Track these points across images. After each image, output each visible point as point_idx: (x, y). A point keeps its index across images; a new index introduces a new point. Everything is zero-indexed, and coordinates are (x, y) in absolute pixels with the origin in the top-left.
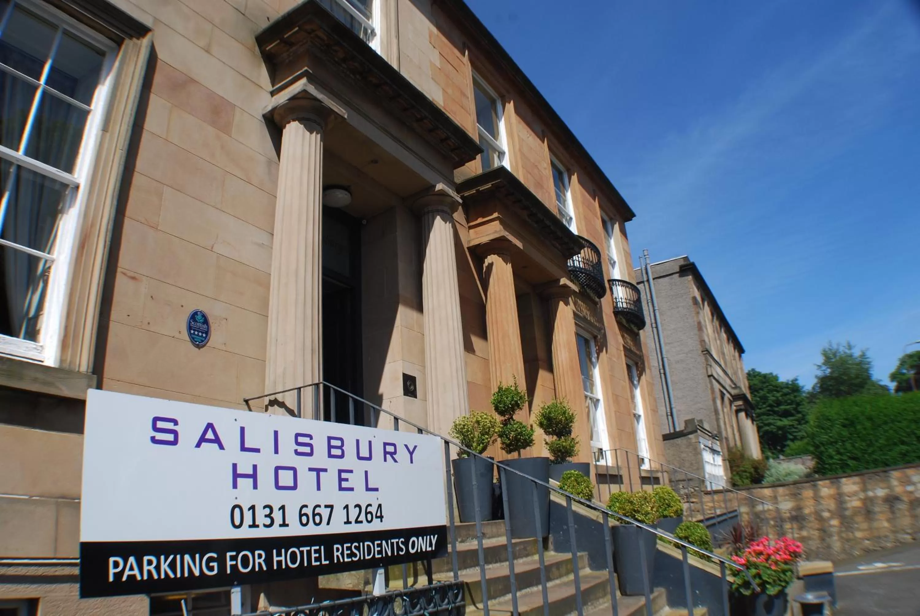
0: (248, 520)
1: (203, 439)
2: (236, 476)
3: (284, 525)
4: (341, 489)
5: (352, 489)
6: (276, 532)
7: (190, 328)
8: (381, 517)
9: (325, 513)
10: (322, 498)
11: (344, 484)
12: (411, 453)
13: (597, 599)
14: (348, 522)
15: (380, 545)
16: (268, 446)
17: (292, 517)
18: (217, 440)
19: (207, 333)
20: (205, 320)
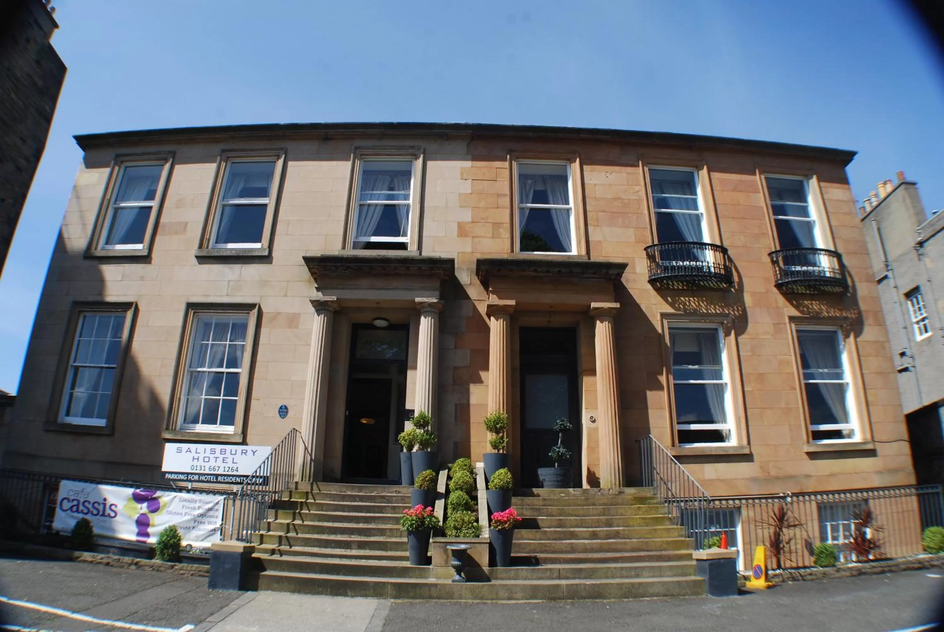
0: (195, 468)
1: (187, 451)
2: (194, 459)
3: (204, 470)
4: (223, 462)
5: (227, 463)
6: (202, 472)
7: (279, 412)
8: (237, 471)
9: (217, 468)
10: (217, 464)
11: (225, 461)
12: (254, 453)
13: (379, 523)
14: (224, 471)
15: (236, 479)
16: (202, 452)
17: (207, 469)
18: (190, 451)
19: (287, 412)
20: (286, 408)
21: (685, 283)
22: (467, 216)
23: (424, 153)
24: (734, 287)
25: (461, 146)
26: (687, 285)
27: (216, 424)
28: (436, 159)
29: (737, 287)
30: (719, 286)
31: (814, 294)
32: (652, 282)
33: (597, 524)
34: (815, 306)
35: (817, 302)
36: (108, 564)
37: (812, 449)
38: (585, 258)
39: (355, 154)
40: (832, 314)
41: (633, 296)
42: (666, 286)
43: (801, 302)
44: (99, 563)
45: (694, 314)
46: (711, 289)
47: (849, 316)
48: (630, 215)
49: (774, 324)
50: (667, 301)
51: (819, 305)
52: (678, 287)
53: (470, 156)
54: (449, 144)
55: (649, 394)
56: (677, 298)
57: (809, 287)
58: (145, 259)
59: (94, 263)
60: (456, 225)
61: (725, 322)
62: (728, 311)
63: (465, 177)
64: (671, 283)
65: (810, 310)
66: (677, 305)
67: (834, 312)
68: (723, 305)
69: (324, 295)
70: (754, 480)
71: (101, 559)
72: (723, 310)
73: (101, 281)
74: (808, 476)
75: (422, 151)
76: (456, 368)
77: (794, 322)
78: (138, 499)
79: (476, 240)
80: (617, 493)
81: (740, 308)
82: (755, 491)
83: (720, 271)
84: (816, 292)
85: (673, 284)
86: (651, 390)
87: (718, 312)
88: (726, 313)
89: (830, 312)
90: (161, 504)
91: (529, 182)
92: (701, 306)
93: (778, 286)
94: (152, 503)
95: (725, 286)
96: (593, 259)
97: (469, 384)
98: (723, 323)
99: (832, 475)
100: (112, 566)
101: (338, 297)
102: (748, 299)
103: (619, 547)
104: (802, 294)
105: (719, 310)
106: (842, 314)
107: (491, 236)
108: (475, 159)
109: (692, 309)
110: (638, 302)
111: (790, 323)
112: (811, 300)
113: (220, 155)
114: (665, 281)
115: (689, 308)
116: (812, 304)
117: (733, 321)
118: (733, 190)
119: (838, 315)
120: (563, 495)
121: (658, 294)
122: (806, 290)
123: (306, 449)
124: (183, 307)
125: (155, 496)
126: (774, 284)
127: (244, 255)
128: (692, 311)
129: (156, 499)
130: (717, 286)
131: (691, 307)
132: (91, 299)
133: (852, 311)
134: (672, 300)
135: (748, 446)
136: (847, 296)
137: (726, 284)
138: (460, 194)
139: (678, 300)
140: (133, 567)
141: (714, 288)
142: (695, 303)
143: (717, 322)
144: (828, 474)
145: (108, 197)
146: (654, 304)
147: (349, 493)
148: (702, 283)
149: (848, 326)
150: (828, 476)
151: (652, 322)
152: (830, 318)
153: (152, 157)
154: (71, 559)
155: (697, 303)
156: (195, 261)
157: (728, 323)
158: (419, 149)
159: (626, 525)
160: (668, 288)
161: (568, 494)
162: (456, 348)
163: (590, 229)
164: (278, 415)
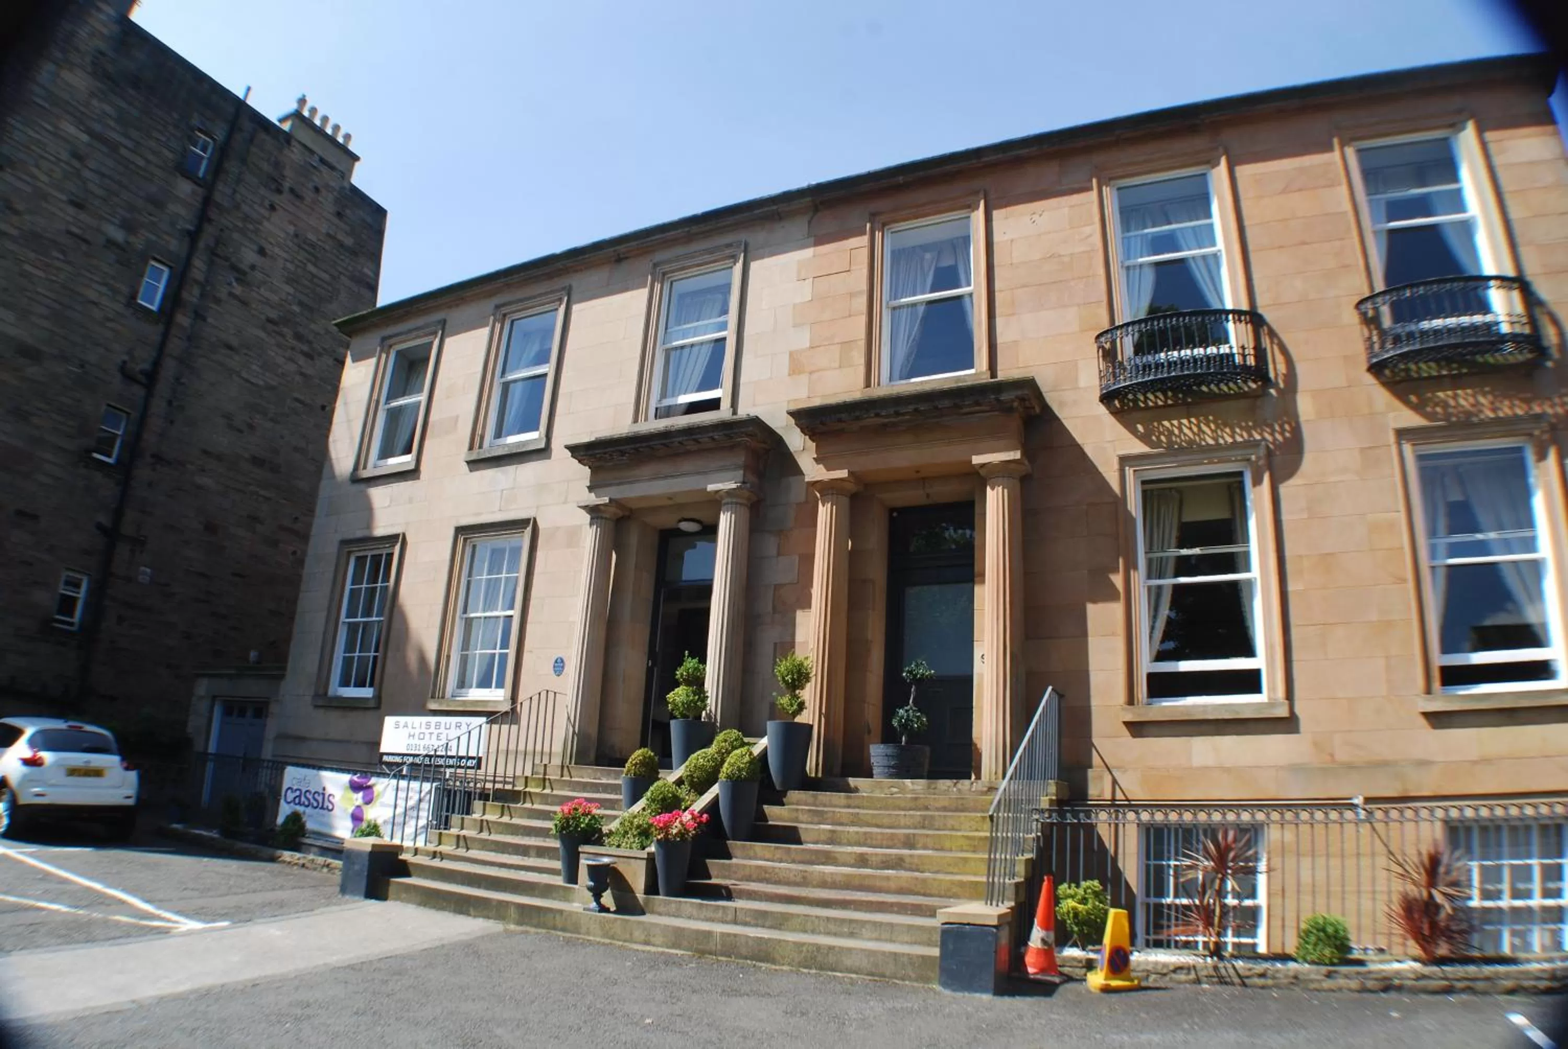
2: (409, 736)
7: (554, 667)
10: (431, 742)
19: (563, 667)
20: (562, 661)
21: (1170, 394)
22: (802, 340)
23: (746, 252)
24: (1275, 385)
25: (798, 226)
26: (1175, 395)
27: (491, 687)
28: (762, 257)
29: (1282, 385)
30: (1240, 388)
31: (1460, 376)
32: (1107, 398)
33: (890, 843)
34: (1464, 399)
35: (1469, 391)
36: (303, 866)
37: (1437, 705)
38: (984, 377)
39: (652, 274)
40: (1505, 410)
41: (1071, 431)
42: (1131, 404)
43: (1429, 395)
44: (296, 864)
45: (1192, 450)
46: (1226, 397)
47: (1550, 411)
48: (1072, 283)
49: (1362, 450)
50: (1134, 432)
51: (1474, 396)
52: (1156, 403)
53: (812, 240)
54: (783, 227)
55: (1091, 608)
56: (1156, 424)
57: (1449, 361)
58: (411, 474)
59: (362, 486)
60: (786, 358)
61: (1253, 458)
62: (1261, 434)
63: (803, 276)
64: (1142, 398)
65: (1451, 410)
66: (1154, 438)
67: (1511, 408)
68: (1250, 424)
69: (597, 497)
70: (1296, 769)
71: (299, 859)
72: (1250, 435)
73: (368, 510)
74: (1423, 764)
75: (743, 247)
76: (777, 587)
77: (1408, 440)
78: (355, 787)
79: (815, 376)
80: (985, 789)
81: (1287, 427)
82: (1295, 791)
83: (1245, 360)
84: (1465, 371)
85: (1146, 398)
86: (1094, 601)
87: (1239, 439)
88: (1255, 440)
89: (1501, 409)
90: (375, 794)
91: (928, 256)
92: (1204, 432)
93: (1376, 369)
94: (367, 792)
95: (1254, 386)
96: (1002, 376)
97: (795, 612)
98: (1249, 460)
99: (1485, 761)
100: (307, 868)
101: (613, 497)
102: (1305, 406)
103: (878, 883)
104: (1430, 378)
105: (1242, 436)
106: (1531, 409)
107: (837, 365)
108: (820, 241)
109: (1185, 441)
110: (1079, 440)
111: (1399, 444)
112: (1455, 388)
113: (493, 315)
114: (1130, 396)
115: (1178, 440)
116: (1455, 397)
117: (1270, 454)
118: (1284, 191)
119: (1519, 412)
120: (895, 790)
121: (1119, 421)
122: (1441, 368)
123: (569, 718)
124: (452, 532)
125: (369, 783)
126: (1365, 366)
127: (519, 451)
128: (1183, 444)
129: (370, 787)
130: (1236, 389)
131: (1183, 437)
132: (359, 534)
133: (1557, 400)
134: (1144, 429)
135: (1287, 702)
136: (1547, 368)
137: (1254, 381)
138: (795, 305)
139: (1158, 428)
140: (325, 870)
141: (1230, 395)
142: (1190, 429)
143: (1236, 461)
144: (1475, 759)
145: (375, 397)
146: (1109, 442)
147: (604, 781)
148: (1204, 388)
149: (1543, 432)
150: (1475, 763)
151: (1104, 475)
152: (1498, 421)
153: (421, 333)
154: (273, 859)
155: (1195, 429)
156: (465, 467)
157: (1258, 458)
158: (738, 246)
159: (936, 847)
160: (1136, 407)
161: (903, 790)
162: (779, 554)
163: (999, 322)
164: (553, 672)
